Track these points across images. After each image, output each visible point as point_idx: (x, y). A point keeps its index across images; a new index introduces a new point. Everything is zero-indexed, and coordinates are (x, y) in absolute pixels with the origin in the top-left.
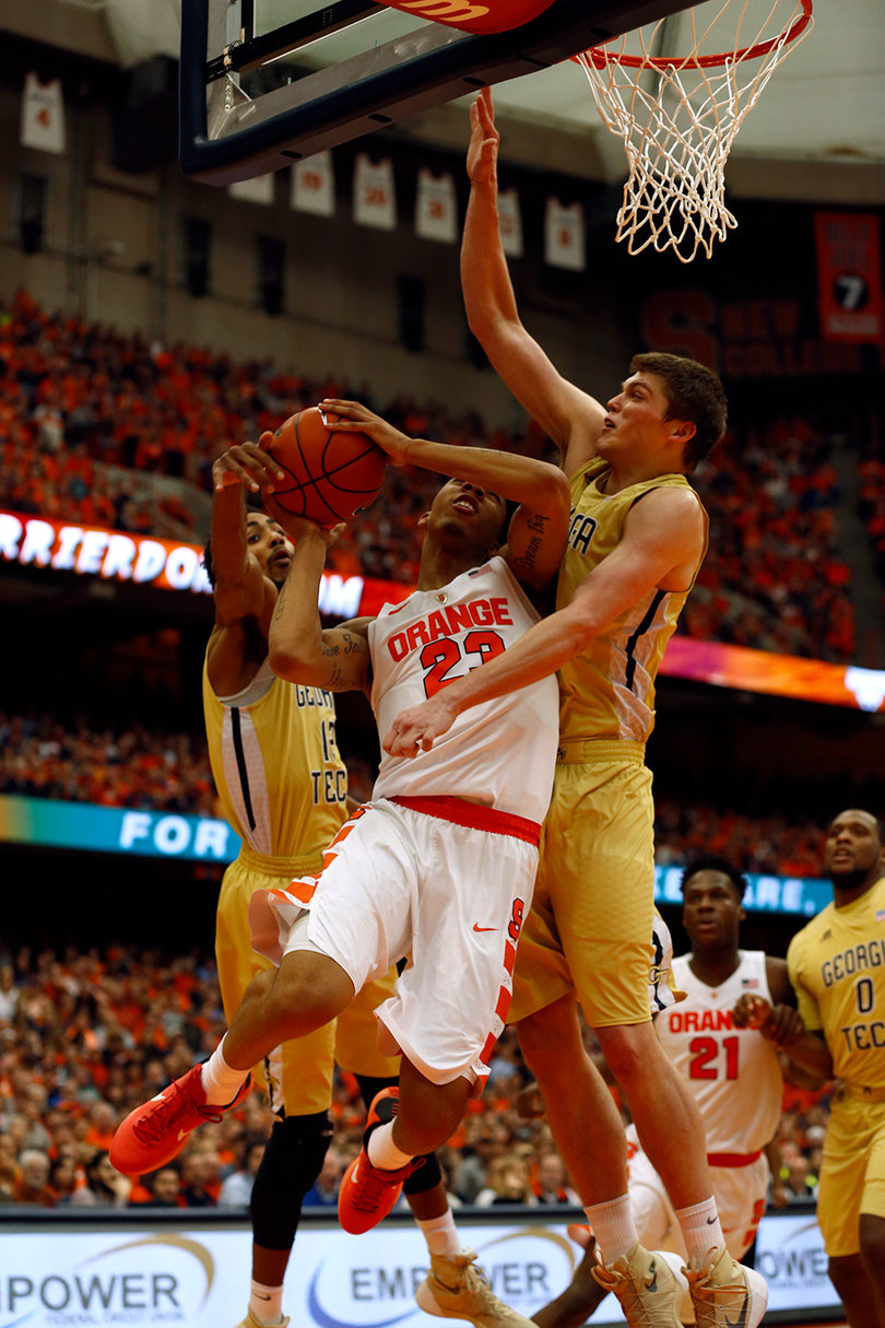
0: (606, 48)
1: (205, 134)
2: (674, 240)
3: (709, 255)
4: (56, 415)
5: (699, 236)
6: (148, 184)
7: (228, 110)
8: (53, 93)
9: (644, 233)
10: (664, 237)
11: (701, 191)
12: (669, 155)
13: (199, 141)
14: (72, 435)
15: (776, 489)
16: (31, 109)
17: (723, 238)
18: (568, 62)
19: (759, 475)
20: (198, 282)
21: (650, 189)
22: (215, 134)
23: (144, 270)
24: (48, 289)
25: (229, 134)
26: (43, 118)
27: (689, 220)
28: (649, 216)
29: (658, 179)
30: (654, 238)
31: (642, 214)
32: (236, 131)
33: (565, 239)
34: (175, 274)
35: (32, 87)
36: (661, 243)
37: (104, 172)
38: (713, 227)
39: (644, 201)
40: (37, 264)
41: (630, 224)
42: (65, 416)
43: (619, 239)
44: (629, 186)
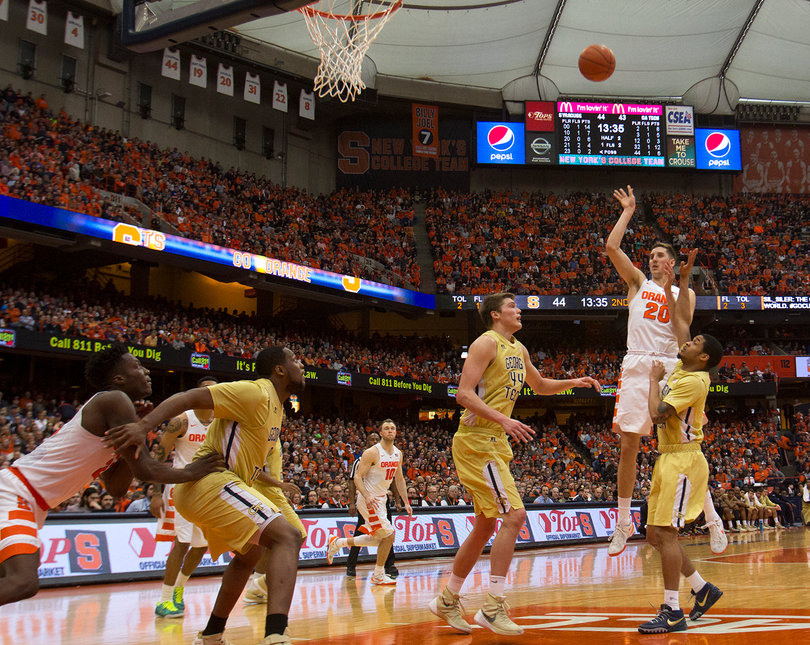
0: (313, 7)
1: (134, 28)
2: (339, 92)
3: (353, 100)
4: (77, 166)
5: (349, 91)
6: (124, 67)
7: (145, 19)
8: (80, 21)
9: (326, 88)
10: (334, 91)
11: (351, 72)
12: (339, 56)
13: (131, 31)
14: (84, 174)
15: (391, 217)
16: (69, 28)
17: (359, 92)
18: (296, 11)
19: (384, 210)
20: (145, 112)
21: (330, 70)
22: (138, 29)
23: (120, 105)
24: (75, 108)
25: (145, 29)
26: (75, 32)
27: (346, 84)
28: (328, 81)
29: (333, 65)
30: (330, 91)
31: (325, 80)
32: (148, 29)
33: (307, 107)
34: (135, 108)
35: (70, 17)
36: (333, 92)
37: (103, 59)
38: (356, 88)
39: (326, 74)
40: (70, 97)
41: (320, 84)
42: (81, 166)
43: (315, 90)
44: (320, 67)
